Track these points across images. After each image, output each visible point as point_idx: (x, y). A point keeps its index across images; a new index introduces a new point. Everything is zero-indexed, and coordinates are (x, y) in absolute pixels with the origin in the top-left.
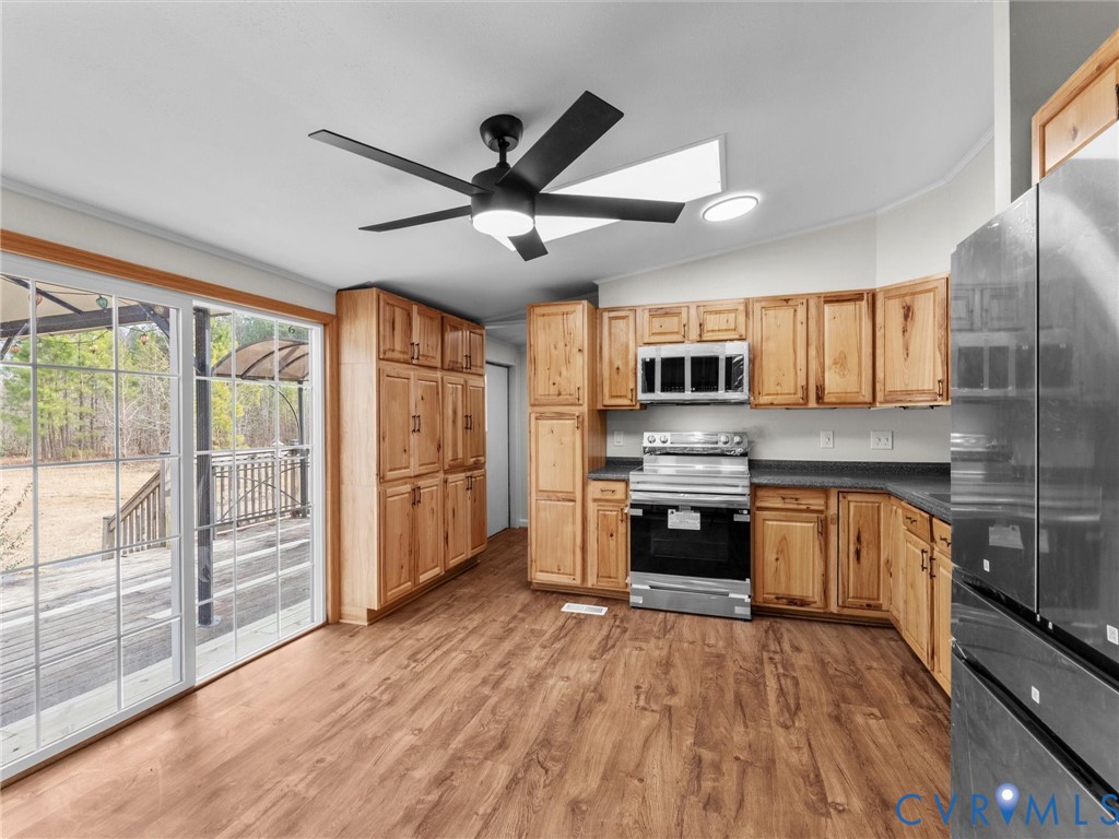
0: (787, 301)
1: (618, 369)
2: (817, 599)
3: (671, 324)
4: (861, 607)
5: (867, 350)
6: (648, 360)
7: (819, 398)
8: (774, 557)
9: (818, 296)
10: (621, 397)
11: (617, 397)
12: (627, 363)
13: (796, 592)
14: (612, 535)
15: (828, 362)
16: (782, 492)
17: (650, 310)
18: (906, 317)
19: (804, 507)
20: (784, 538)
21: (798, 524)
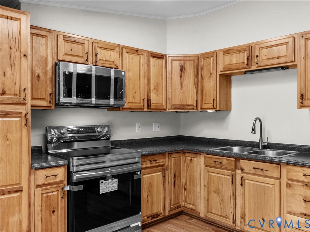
0: (137, 51)
1: (39, 76)
2: (162, 211)
3: (78, 49)
4: (175, 209)
5: (164, 84)
6: (67, 73)
7: (149, 106)
8: (147, 195)
9: (148, 52)
10: (41, 99)
11: (37, 99)
12: (46, 73)
13: (155, 211)
14: (54, 212)
15: (152, 87)
16: (150, 157)
17: (64, 36)
18: (181, 70)
19: (158, 164)
20: (151, 183)
21: (156, 174)
